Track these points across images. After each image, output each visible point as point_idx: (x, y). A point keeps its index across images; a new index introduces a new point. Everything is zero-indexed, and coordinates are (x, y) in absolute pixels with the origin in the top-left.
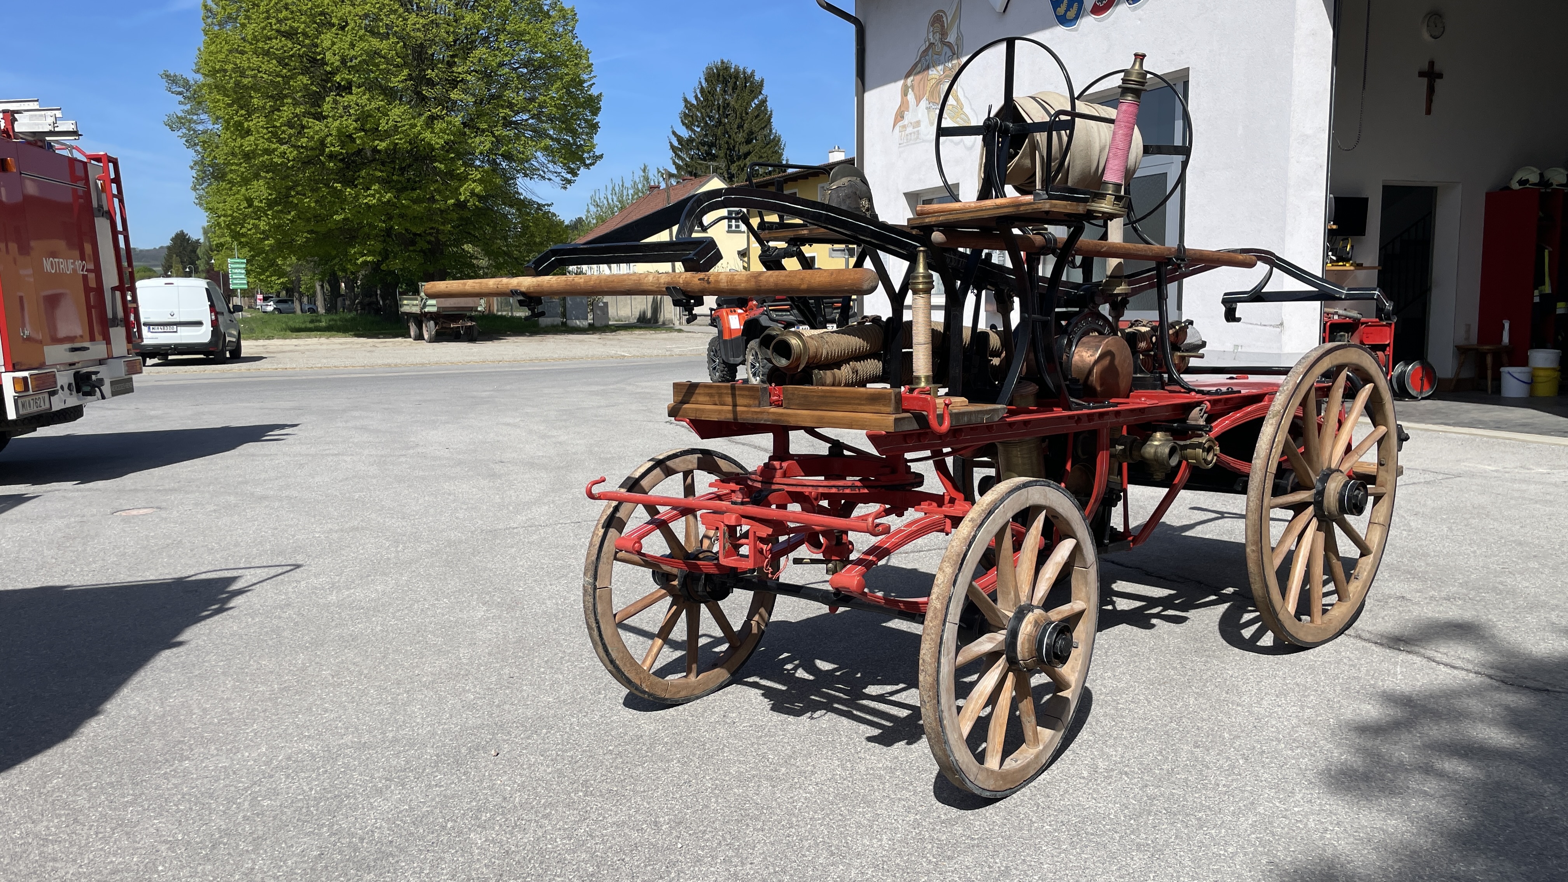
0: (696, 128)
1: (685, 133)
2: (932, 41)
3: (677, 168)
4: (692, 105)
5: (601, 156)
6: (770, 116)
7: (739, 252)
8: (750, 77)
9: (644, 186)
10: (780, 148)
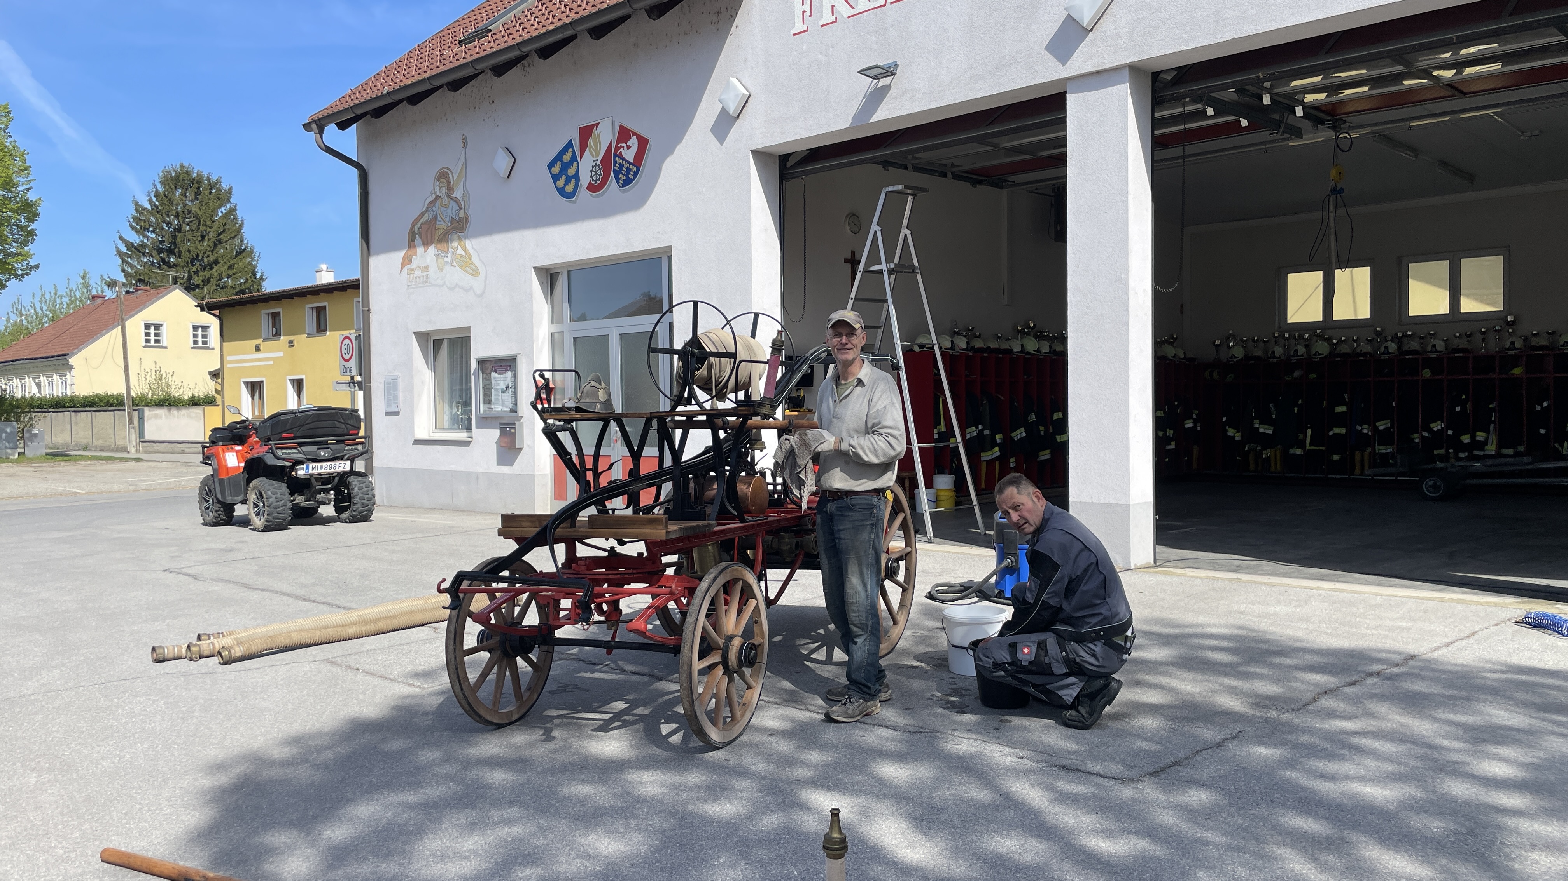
0: (149, 234)
1: (135, 239)
2: (438, 194)
3: (125, 276)
4: (144, 209)
5: (37, 267)
6: (241, 226)
7: (210, 373)
8: (216, 184)
9: (83, 293)
10: (253, 259)
